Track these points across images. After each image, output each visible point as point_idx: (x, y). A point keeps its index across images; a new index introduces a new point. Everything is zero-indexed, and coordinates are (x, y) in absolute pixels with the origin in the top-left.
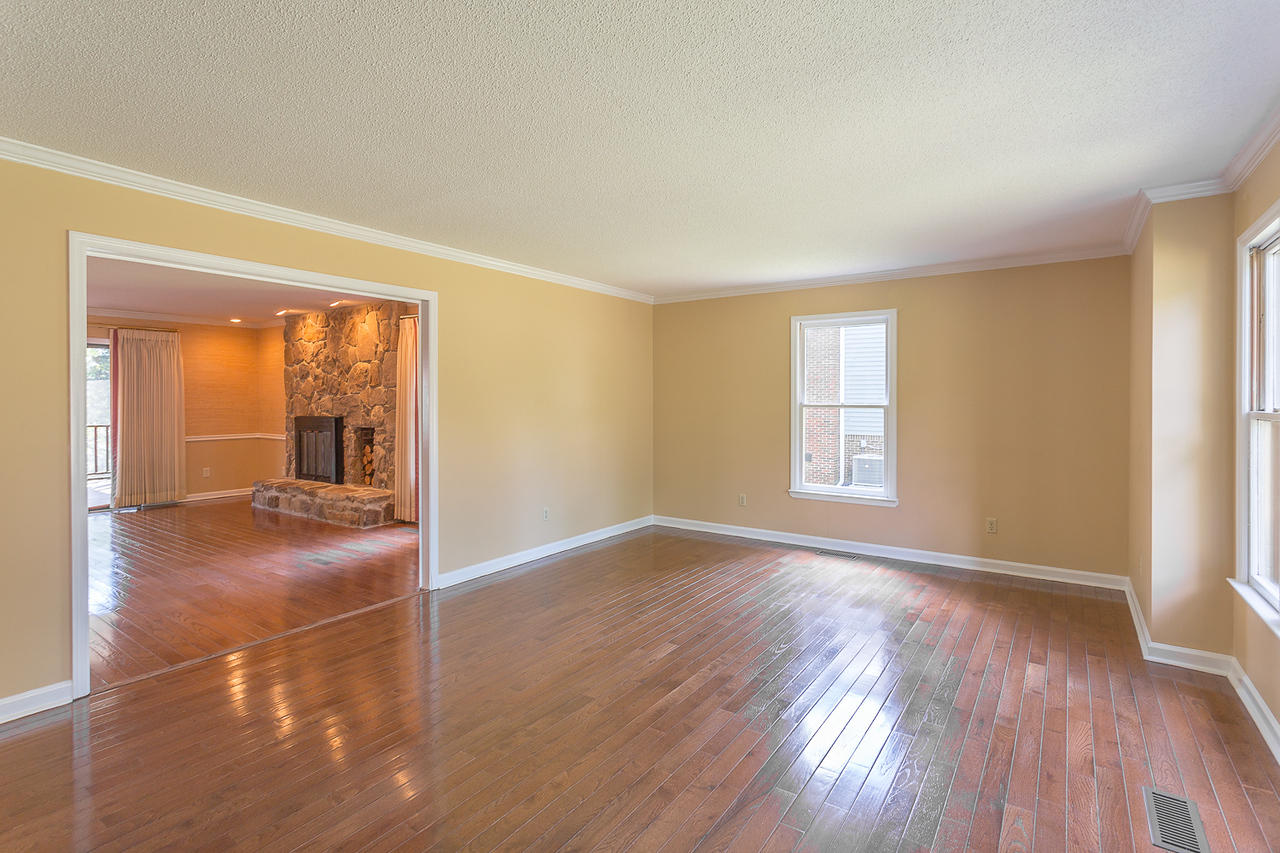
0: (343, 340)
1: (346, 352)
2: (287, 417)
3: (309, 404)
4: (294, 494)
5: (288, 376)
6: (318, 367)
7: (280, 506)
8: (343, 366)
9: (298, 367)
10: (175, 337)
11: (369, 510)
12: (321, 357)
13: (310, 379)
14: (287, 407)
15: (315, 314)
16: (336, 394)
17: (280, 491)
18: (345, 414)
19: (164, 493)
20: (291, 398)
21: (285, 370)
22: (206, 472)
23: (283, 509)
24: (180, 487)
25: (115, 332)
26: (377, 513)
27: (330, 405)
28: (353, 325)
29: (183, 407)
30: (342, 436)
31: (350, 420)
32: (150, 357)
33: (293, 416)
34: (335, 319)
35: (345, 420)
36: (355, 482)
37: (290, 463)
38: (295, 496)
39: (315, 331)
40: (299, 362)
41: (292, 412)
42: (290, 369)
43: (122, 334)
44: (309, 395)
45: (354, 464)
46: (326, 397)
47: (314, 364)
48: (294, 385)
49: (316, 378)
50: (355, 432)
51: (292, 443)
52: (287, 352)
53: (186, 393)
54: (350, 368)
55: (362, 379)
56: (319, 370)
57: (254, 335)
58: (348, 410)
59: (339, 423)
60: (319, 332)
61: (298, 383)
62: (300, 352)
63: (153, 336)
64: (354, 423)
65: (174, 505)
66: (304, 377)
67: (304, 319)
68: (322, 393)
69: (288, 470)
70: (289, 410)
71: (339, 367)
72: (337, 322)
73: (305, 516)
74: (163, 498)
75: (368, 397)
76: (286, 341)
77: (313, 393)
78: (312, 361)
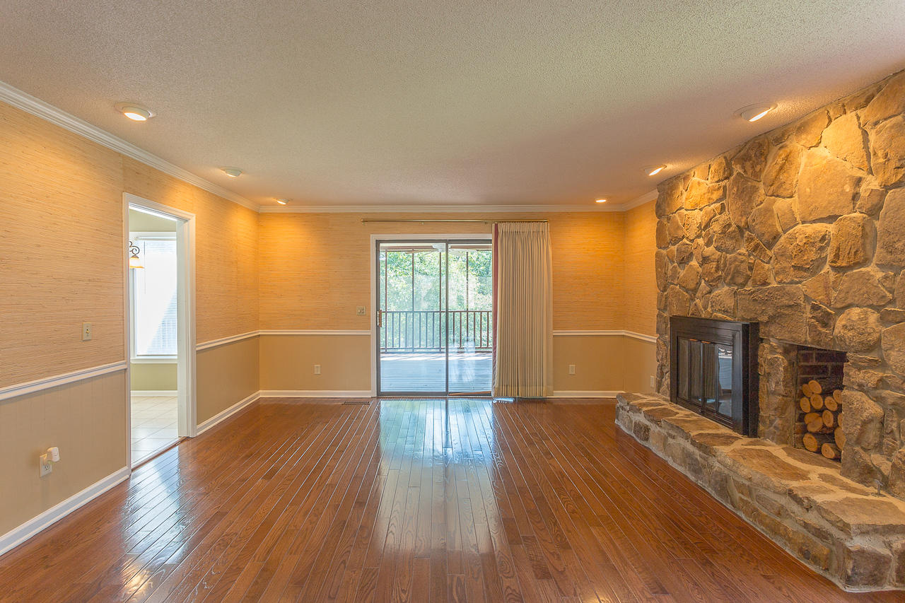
0: (762, 191)
1: (768, 210)
2: (659, 316)
3: (693, 300)
4: (674, 434)
5: (660, 263)
6: (708, 244)
7: (651, 440)
8: (761, 236)
9: (674, 248)
10: (544, 227)
11: (862, 552)
12: (716, 227)
13: (694, 263)
14: (659, 301)
15: (704, 166)
16: (744, 285)
17: (652, 421)
18: (764, 318)
19: (534, 388)
20: (665, 290)
21: (657, 255)
22: (572, 369)
23: (654, 446)
24: (548, 384)
25: (496, 226)
26: (880, 561)
27: (730, 303)
28: (787, 158)
29: (551, 299)
30: (756, 356)
31: (773, 329)
32: (523, 249)
33: (666, 314)
34: (743, 160)
35: (762, 329)
36: (782, 440)
37: (662, 375)
38: (673, 437)
39: (704, 190)
40: (676, 240)
41: (665, 309)
42: (664, 252)
43: (502, 227)
44: (692, 285)
45: (781, 410)
46: (723, 291)
47: (701, 241)
48: (669, 273)
49: (705, 260)
50: (786, 352)
51: (666, 350)
52: (660, 231)
53: (554, 285)
54: (776, 237)
55: (812, 255)
56: (712, 248)
57: (621, 219)
58: (771, 312)
59: (751, 335)
60: (711, 191)
61: (675, 271)
62: (678, 227)
63: (526, 227)
64: (787, 336)
65: (542, 401)
66: (684, 261)
67: (686, 178)
68: (713, 284)
69: (659, 384)
70: (662, 307)
71: (750, 240)
72: (748, 164)
73: (692, 478)
74: (532, 393)
75: (826, 288)
76: (659, 216)
77: (698, 284)
78: (699, 236)
